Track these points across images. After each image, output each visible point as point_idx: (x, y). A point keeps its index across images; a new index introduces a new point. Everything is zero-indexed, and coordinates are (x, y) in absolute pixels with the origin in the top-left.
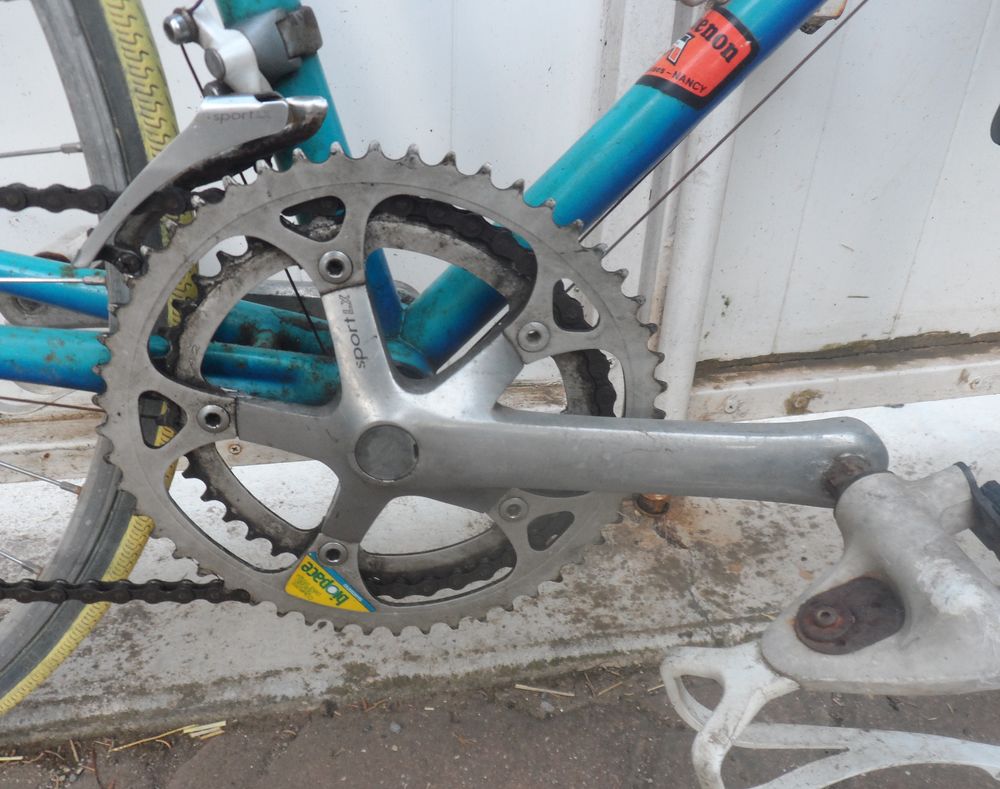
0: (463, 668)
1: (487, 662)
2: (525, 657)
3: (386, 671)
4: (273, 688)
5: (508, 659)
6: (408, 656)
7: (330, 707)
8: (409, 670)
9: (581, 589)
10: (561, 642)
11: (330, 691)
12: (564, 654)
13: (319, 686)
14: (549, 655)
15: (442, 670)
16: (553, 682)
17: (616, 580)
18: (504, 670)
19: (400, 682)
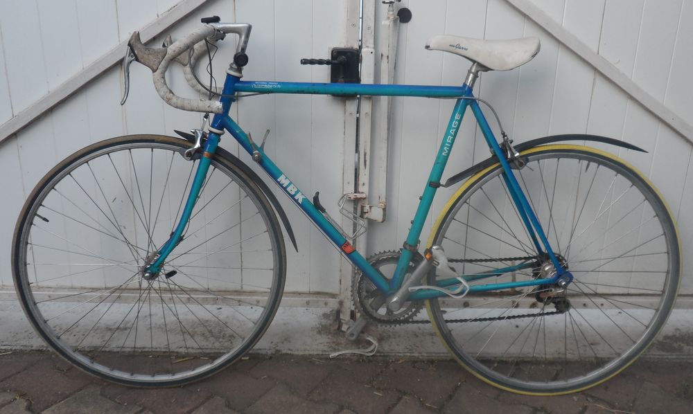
0: (301, 353)
1: (307, 353)
2: (315, 353)
3: (284, 352)
4: (260, 352)
5: (311, 353)
6: (289, 350)
7: (271, 358)
8: (289, 352)
9: (334, 342)
10: (325, 351)
11: (272, 354)
12: (324, 353)
13: (269, 352)
14: (321, 353)
15: (296, 353)
16: (321, 359)
17: (343, 342)
18: (310, 355)
19: (287, 354)
